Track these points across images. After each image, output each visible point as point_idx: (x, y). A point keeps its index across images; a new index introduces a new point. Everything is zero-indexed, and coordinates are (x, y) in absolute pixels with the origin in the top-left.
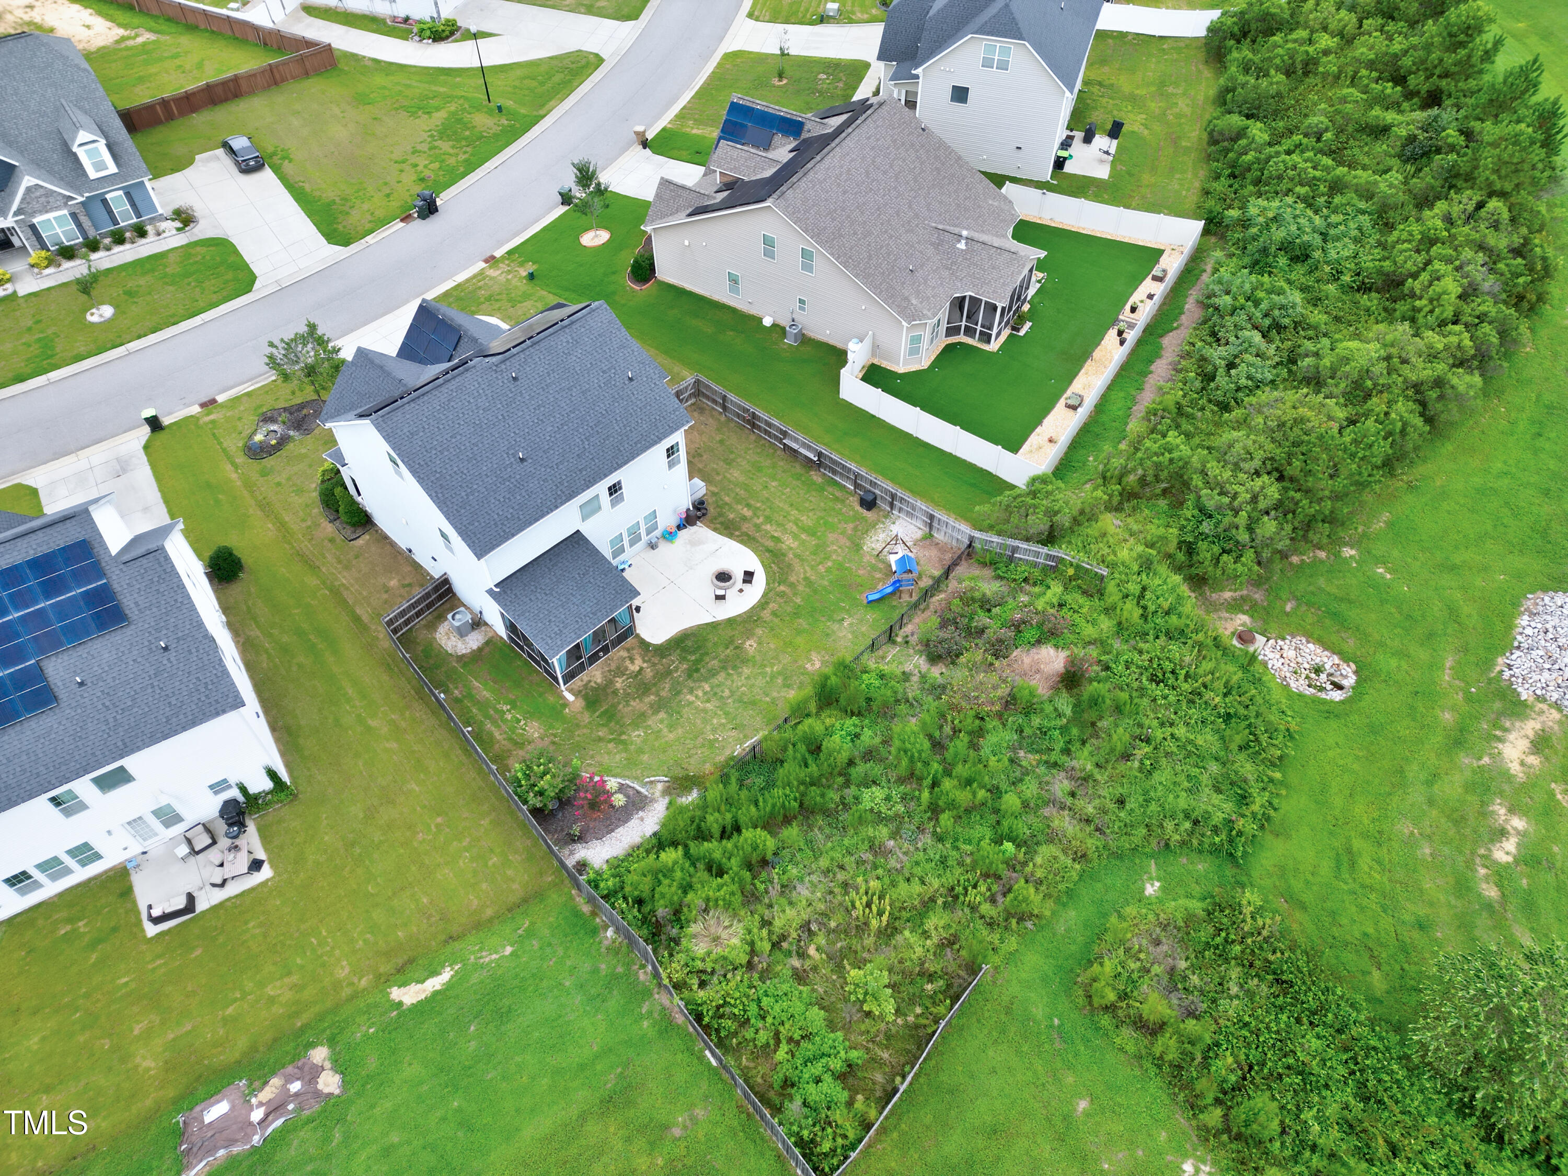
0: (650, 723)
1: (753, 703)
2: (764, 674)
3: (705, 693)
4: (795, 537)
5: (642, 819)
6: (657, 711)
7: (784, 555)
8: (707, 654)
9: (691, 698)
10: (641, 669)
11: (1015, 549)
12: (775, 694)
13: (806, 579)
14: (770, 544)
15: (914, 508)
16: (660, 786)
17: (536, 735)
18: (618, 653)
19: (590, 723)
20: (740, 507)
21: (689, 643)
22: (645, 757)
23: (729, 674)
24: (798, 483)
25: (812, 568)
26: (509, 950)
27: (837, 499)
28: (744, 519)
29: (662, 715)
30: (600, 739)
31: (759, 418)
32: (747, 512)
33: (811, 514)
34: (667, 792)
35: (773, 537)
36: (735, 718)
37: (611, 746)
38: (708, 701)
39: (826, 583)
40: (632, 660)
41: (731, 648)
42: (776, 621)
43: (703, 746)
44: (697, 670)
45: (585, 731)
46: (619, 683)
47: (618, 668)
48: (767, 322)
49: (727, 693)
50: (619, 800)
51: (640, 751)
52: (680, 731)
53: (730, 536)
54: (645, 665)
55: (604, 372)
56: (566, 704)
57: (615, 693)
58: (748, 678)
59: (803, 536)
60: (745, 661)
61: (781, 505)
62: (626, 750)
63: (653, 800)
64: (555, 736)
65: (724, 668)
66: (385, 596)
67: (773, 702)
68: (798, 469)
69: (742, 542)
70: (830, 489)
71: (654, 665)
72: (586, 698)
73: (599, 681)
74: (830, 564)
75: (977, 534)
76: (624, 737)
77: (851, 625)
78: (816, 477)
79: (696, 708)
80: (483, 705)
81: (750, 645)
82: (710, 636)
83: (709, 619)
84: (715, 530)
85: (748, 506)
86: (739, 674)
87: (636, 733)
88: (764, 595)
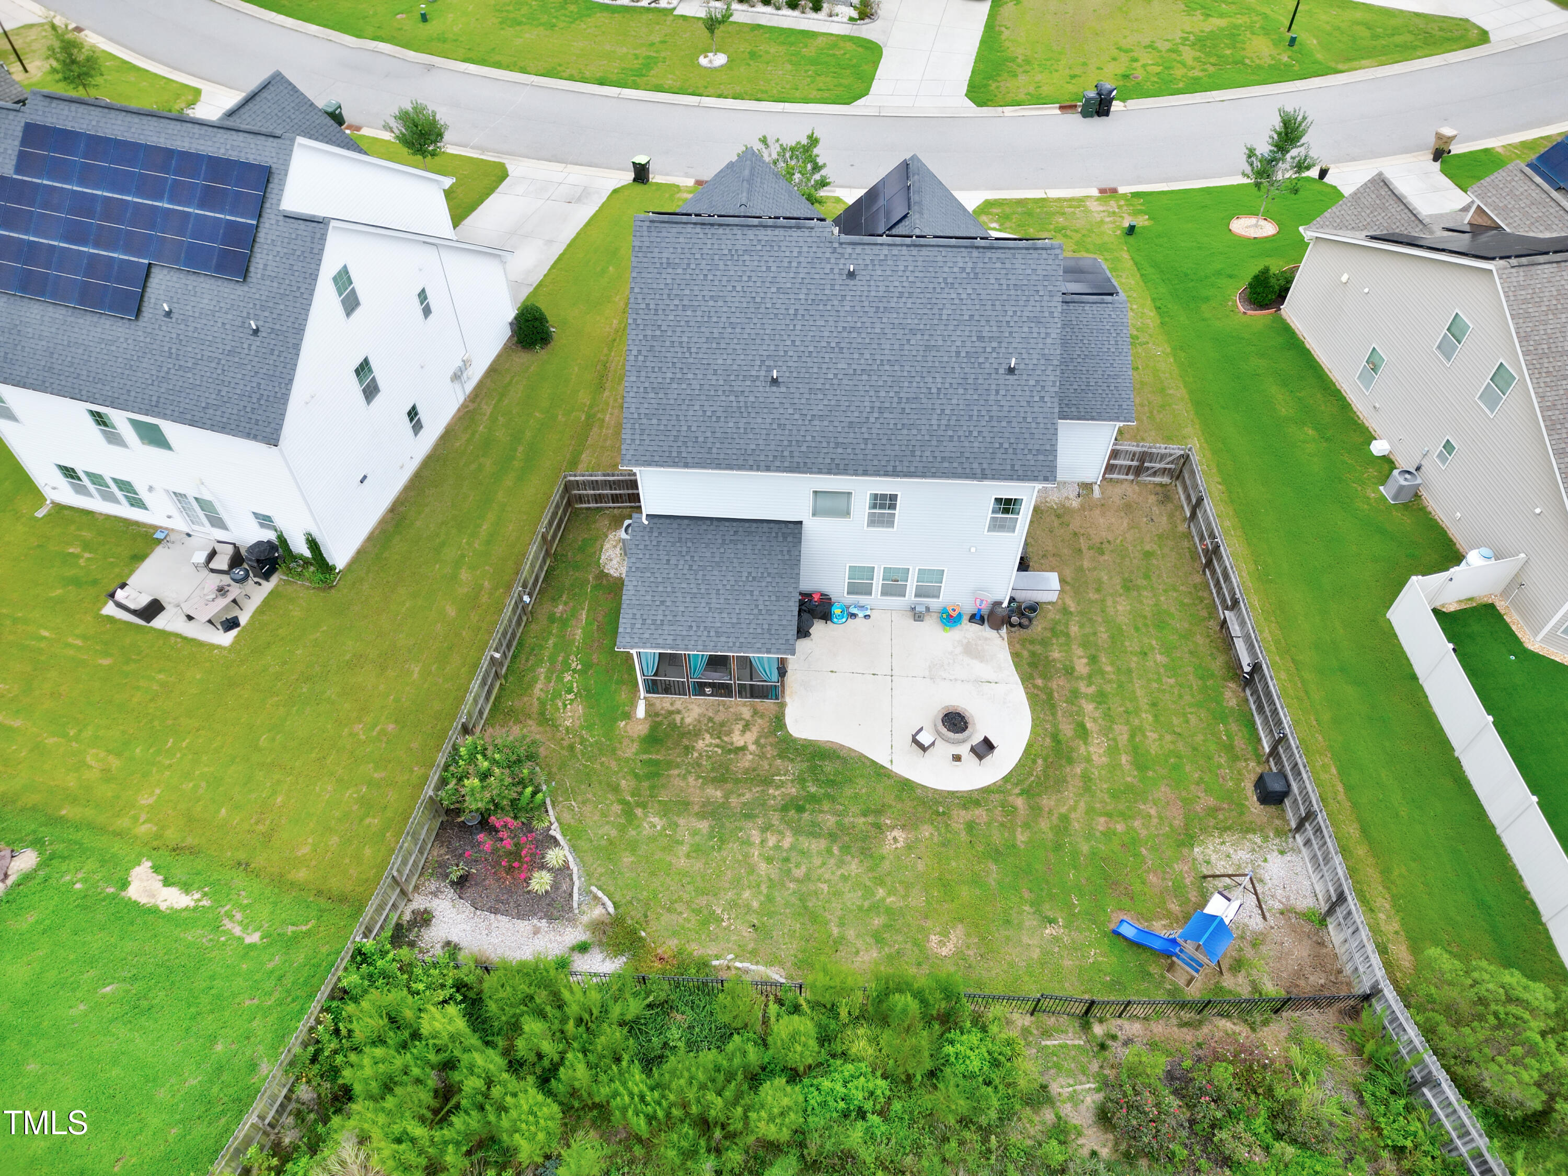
0: (682, 821)
1: (814, 918)
2: (868, 892)
3: (777, 847)
4: (1113, 750)
5: (536, 932)
6: (701, 816)
7: (1070, 761)
8: (833, 799)
9: (755, 834)
10: (743, 748)
11: (1429, 1080)
12: (851, 933)
13: (1065, 818)
14: (1067, 730)
15: (1327, 859)
16: (598, 912)
17: (568, 723)
18: (742, 706)
19: (627, 760)
20: (1080, 652)
21: (828, 767)
22: (627, 859)
23: (829, 851)
24: (1196, 684)
25: (1090, 811)
26: (254, 938)
27: (1229, 748)
28: (1069, 671)
29: (703, 826)
30: (616, 789)
31: (1220, 558)
32: (1081, 666)
33: (1169, 738)
34: (597, 927)
35: (1082, 726)
36: (771, 915)
37: (617, 808)
38: (769, 860)
39: (1085, 848)
40: (747, 727)
41: (871, 819)
42: (964, 837)
43: (698, 912)
44: (800, 809)
45: (614, 766)
46: (704, 743)
47: (722, 724)
48: (1379, 448)
49: (799, 873)
50: (541, 881)
51: (633, 847)
52: (698, 865)
53: (1026, 680)
54: (752, 748)
55: (981, 338)
56: (628, 716)
57: (688, 749)
58: (845, 878)
59: (1124, 759)
60: (865, 852)
61: (1139, 693)
62: (622, 829)
63: (573, 921)
64: (583, 741)
65: (833, 837)
67: (838, 943)
68: (1217, 664)
69: (1033, 699)
70: (1234, 727)
71: (762, 756)
72: (655, 727)
73: (688, 720)
74: (1120, 827)
75: (1389, 993)
76: (639, 812)
77: (1056, 939)
78: (1230, 695)
79: (746, 856)
80: (564, 644)
81: (896, 839)
82: (861, 782)
83: (882, 759)
84: (1015, 655)
85: (1093, 659)
86: (841, 863)
87: (655, 820)
88: (986, 790)
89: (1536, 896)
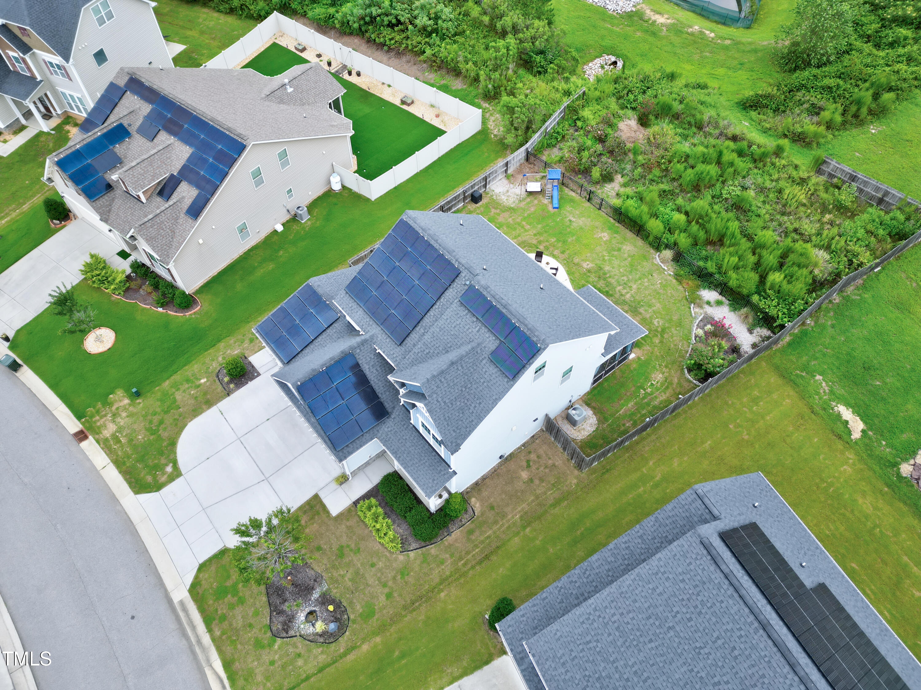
0: (648, 316)
1: (632, 266)
2: (610, 260)
3: (624, 288)
6: (639, 313)
9: (628, 296)
11: (546, 129)
12: (625, 255)
15: (496, 172)
16: (697, 310)
17: (661, 375)
22: (675, 318)
23: (610, 277)
25: (526, 231)
26: (818, 377)
29: (642, 310)
30: (661, 342)
34: (701, 307)
36: (644, 275)
37: (666, 336)
38: (630, 287)
39: (539, 226)
41: (589, 274)
42: (568, 252)
43: (665, 290)
44: (607, 291)
48: (279, 228)
49: (625, 278)
50: (709, 329)
51: (670, 321)
52: (654, 301)
58: (613, 268)
60: (600, 268)
62: (669, 328)
63: (706, 313)
64: (660, 365)
65: (605, 279)
66: (537, 482)
67: (632, 256)
74: (524, 223)
75: (528, 145)
77: (574, 217)
79: (636, 293)
80: (640, 406)
81: (587, 265)
86: (609, 272)
87: (656, 323)
88: (547, 255)
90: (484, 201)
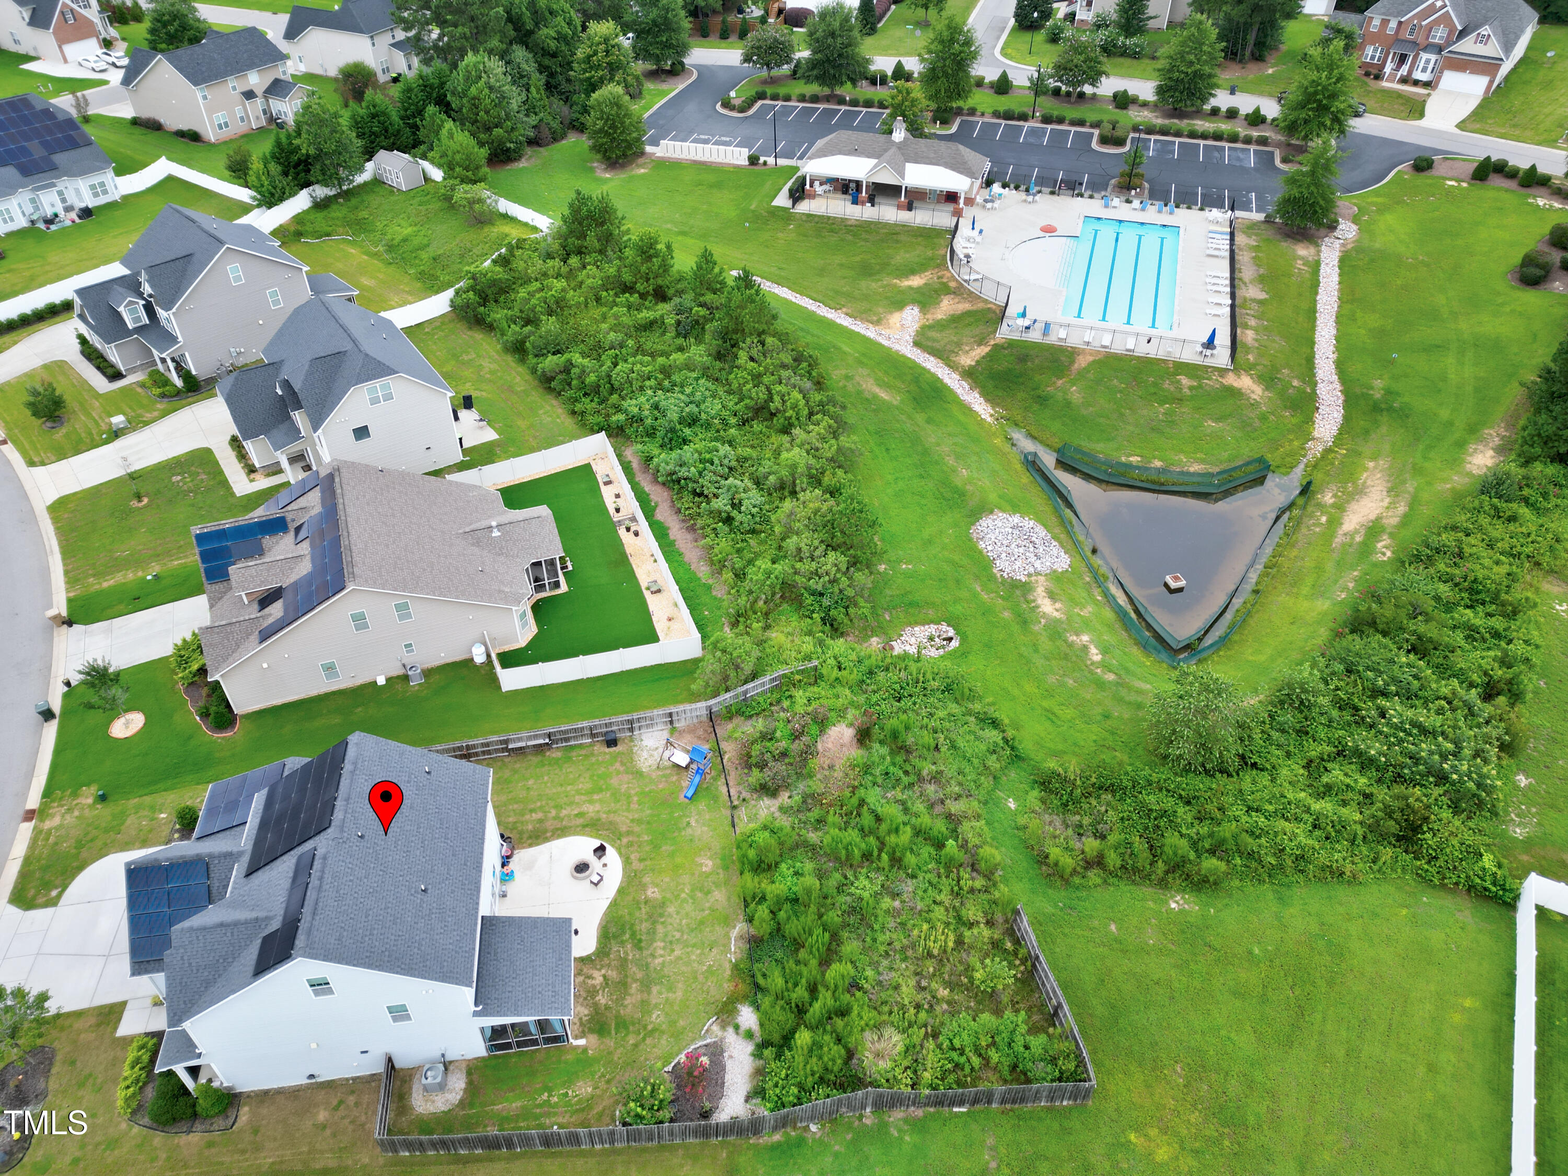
0: (654, 1002)
1: (702, 923)
2: (684, 901)
3: (664, 948)
4: (591, 802)
5: (731, 1057)
6: (649, 993)
7: (598, 820)
8: (633, 925)
9: (659, 961)
10: (604, 976)
11: (745, 692)
12: (707, 905)
13: (632, 821)
14: (580, 821)
15: (652, 719)
16: (715, 1028)
17: (590, 1090)
19: (616, 1043)
20: (528, 817)
21: (613, 931)
22: (681, 1023)
23: (663, 923)
24: (546, 768)
25: (628, 810)
27: (586, 757)
28: (541, 821)
29: (655, 989)
30: (636, 1046)
31: (474, 747)
32: (540, 815)
33: (582, 779)
34: (723, 1027)
35: (577, 815)
36: (703, 943)
37: (648, 1041)
38: (673, 950)
39: (648, 812)
40: (590, 977)
41: (642, 906)
42: (648, 863)
43: (707, 978)
44: (640, 941)
45: (619, 1051)
46: (602, 999)
47: (589, 992)
48: (381, 681)
49: (678, 935)
50: (705, 1061)
51: (673, 1023)
52: (680, 985)
53: (547, 840)
54: (603, 972)
56: (585, 1049)
57: (607, 1008)
58: (678, 913)
59: (595, 797)
60: (663, 905)
61: (554, 791)
62: (663, 1032)
63: (722, 1039)
64: (603, 1076)
65: (654, 922)
66: (328, 1132)
67: (713, 910)
68: (535, 760)
69: (559, 837)
70: (574, 754)
71: (609, 965)
72: (591, 1031)
73: (586, 1012)
74: (635, 799)
75: (712, 702)
76: (650, 1027)
77: (697, 821)
78: (554, 754)
79: (671, 962)
80: (525, 1114)
81: (652, 893)
82: (620, 913)
83: (605, 904)
84: (530, 846)
85: (532, 811)
86: (670, 915)
87: (654, 1016)
88: (621, 855)
89: (653, 663)
90: (619, 748)
